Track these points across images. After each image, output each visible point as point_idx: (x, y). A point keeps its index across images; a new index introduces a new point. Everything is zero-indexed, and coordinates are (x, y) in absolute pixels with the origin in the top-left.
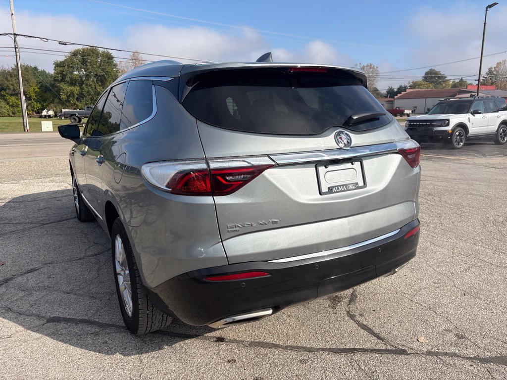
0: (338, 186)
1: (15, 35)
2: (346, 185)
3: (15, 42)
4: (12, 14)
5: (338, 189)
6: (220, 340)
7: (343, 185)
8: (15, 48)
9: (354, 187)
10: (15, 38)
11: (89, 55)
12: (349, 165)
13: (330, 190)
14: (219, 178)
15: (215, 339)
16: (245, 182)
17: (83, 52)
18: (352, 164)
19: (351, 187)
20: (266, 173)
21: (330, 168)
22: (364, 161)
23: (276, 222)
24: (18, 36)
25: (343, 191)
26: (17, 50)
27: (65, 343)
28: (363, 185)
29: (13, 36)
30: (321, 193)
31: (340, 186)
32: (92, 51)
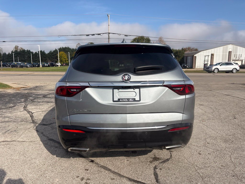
0: (123, 99)
1: (109, 33)
2: (128, 99)
3: (109, 36)
4: (109, 25)
5: (123, 100)
6: (92, 161)
7: (126, 99)
8: (109, 38)
9: (132, 100)
10: (109, 34)
11: (140, 40)
12: (132, 90)
13: (119, 100)
14: (69, 90)
15: (91, 161)
16: (78, 93)
17: (138, 39)
18: (134, 90)
19: (131, 100)
20: (87, 89)
21: (120, 90)
22: (141, 89)
23: (90, 111)
24: (110, 34)
25: (126, 101)
26: (109, 39)
27: (45, 148)
28: (139, 100)
29: (108, 34)
30: (114, 101)
31: (124, 99)
32: (142, 38)
